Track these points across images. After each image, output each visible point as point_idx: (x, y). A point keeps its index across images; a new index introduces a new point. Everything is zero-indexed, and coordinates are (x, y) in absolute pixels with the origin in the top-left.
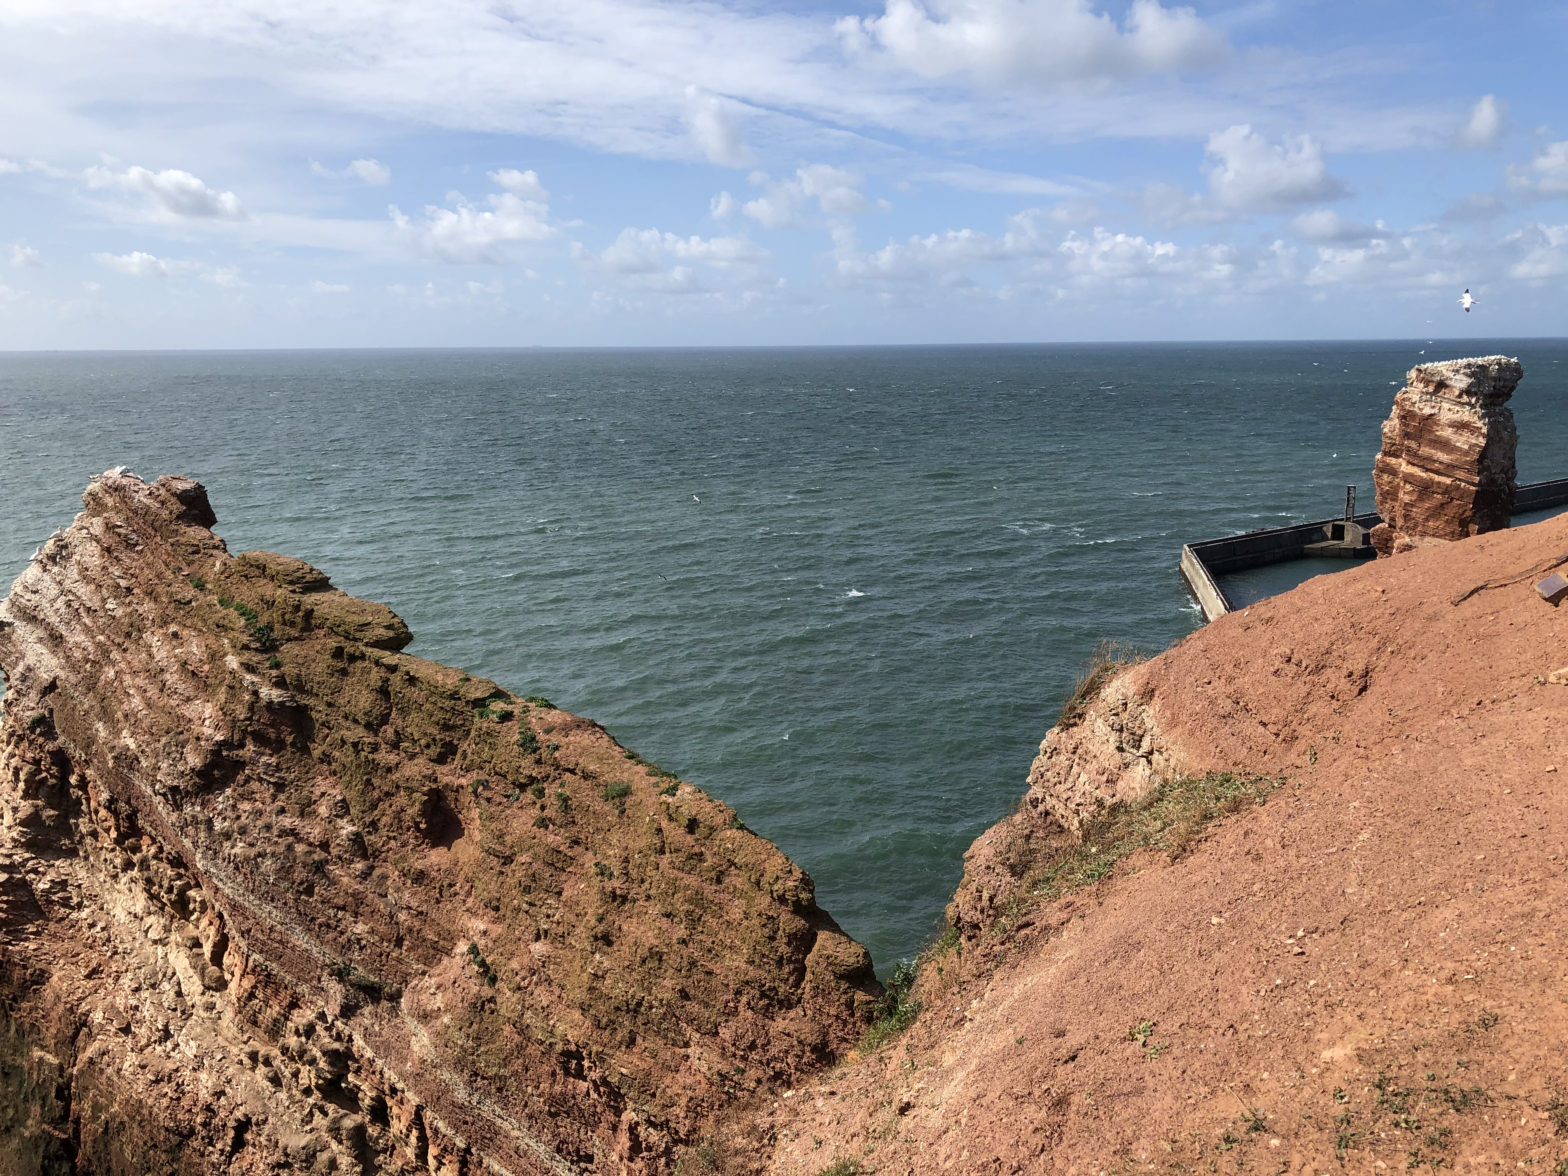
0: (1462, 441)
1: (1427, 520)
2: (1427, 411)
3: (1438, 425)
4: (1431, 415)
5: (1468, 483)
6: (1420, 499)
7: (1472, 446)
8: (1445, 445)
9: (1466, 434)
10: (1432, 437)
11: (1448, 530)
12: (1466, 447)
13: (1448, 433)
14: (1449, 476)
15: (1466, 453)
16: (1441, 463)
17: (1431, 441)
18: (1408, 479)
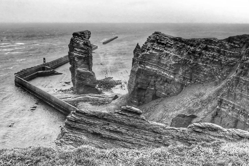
3: (80, 44)
6: (79, 60)
10: (80, 47)
14: (84, 55)
16: (82, 52)
17: (79, 48)
18: (76, 56)
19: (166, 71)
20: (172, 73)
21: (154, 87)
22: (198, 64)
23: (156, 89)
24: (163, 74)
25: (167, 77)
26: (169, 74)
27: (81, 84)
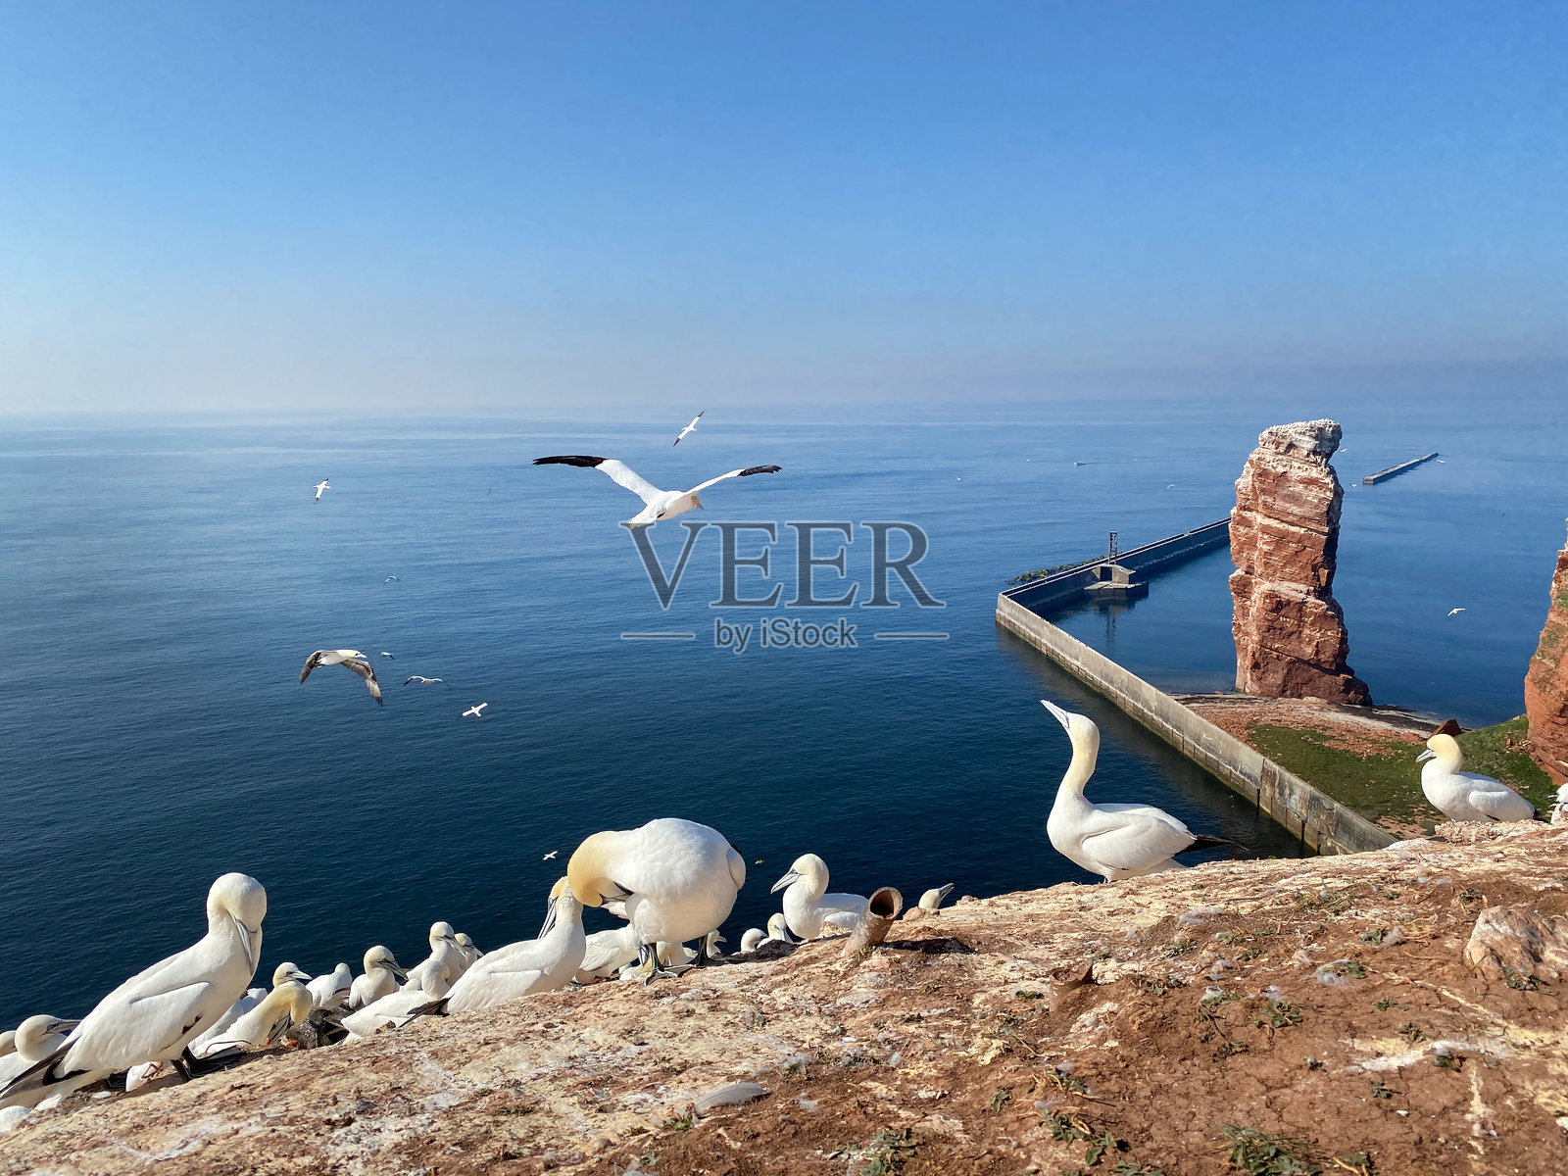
0: (1313, 495)
1: (1284, 566)
2: (1280, 469)
4: (1284, 473)
5: (1318, 532)
7: (1320, 500)
8: (1294, 498)
9: (1315, 490)
10: (1285, 492)
11: (1302, 575)
12: (1316, 501)
13: (1299, 489)
15: (1316, 507)
17: (1284, 496)
18: (1265, 529)
27: (1276, 650)
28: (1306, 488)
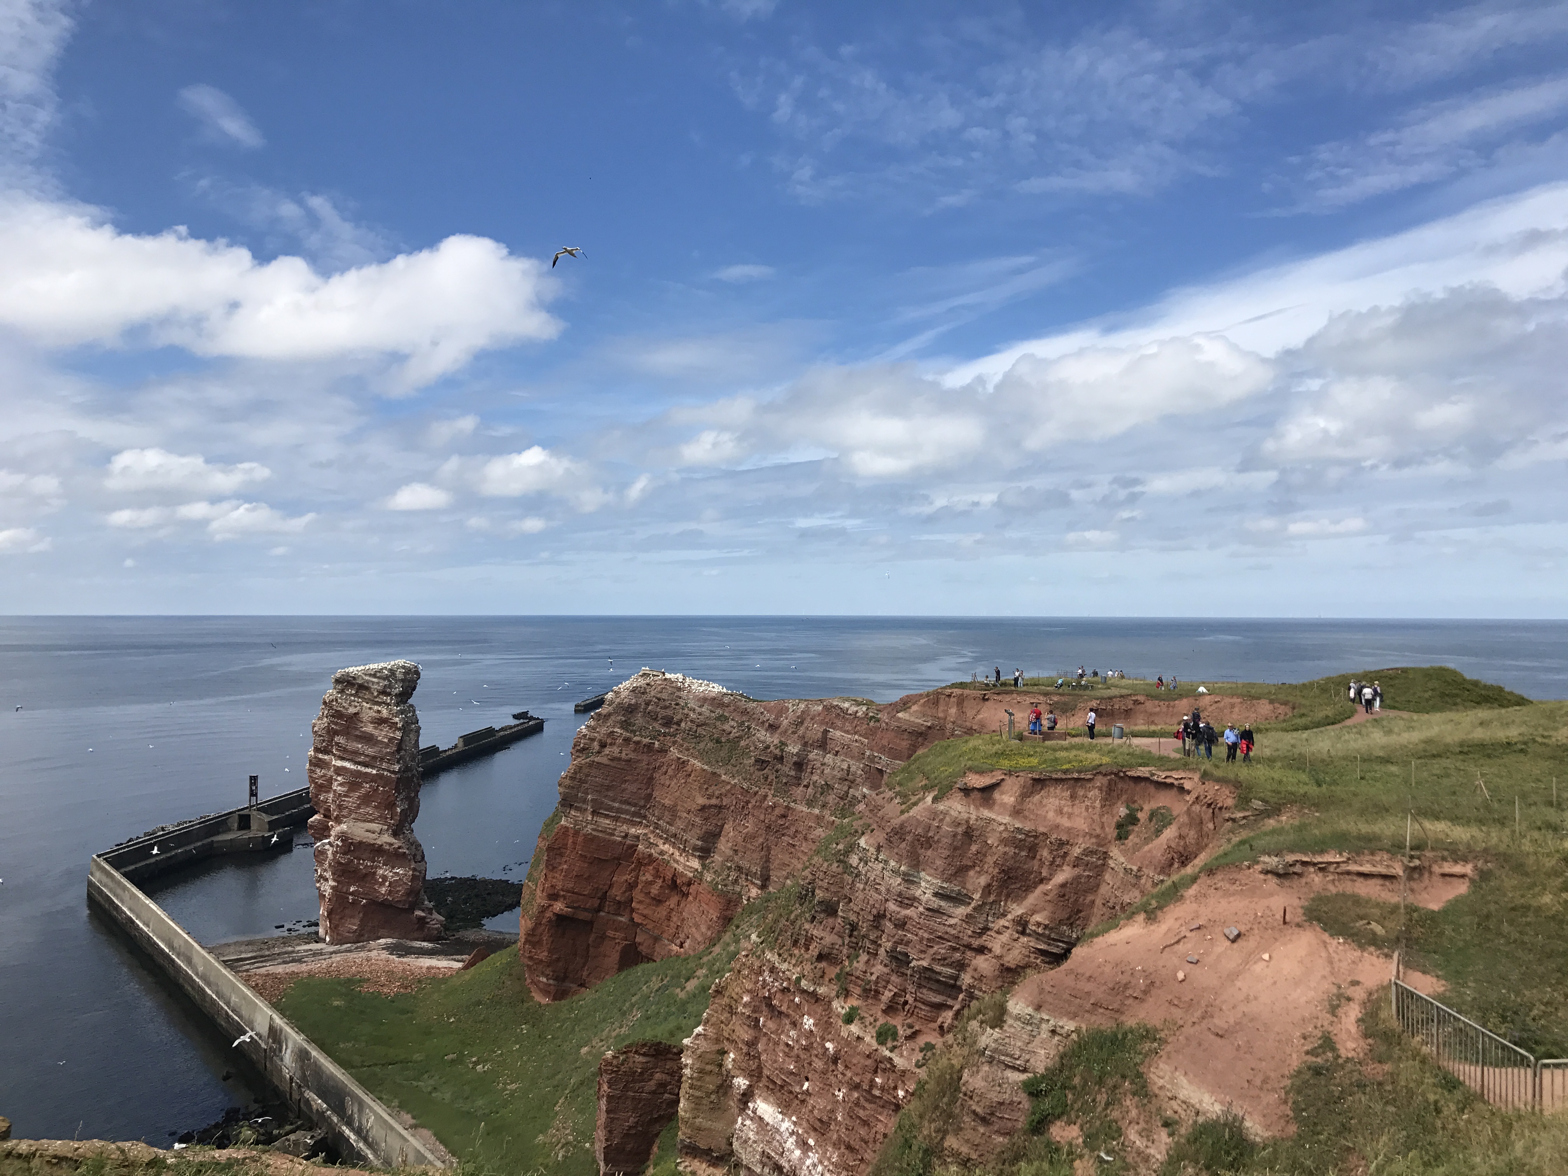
0: (383, 734)
1: (359, 807)
2: (352, 710)
3: (362, 722)
4: (355, 714)
5: (389, 771)
6: (351, 790)
7: (391, 739)
8: (368, 739)
9: (386, 729)
10: (357, 733)
11: (377, 814)
12: (386, 740)
13: (369, 729)
14: (373, 767)
15: (387, 746)
16: (367, 756)
17: (357, 736)
18: (339, 771)
19: (673, 840)
20: (695, 849)
21: (628, 911)
22: (794, 810)
23: (637, 919)
24: (662, 853)
25: (676, 865)
26: (684, 850)
27: (352, 894)
28: (376, 728)
